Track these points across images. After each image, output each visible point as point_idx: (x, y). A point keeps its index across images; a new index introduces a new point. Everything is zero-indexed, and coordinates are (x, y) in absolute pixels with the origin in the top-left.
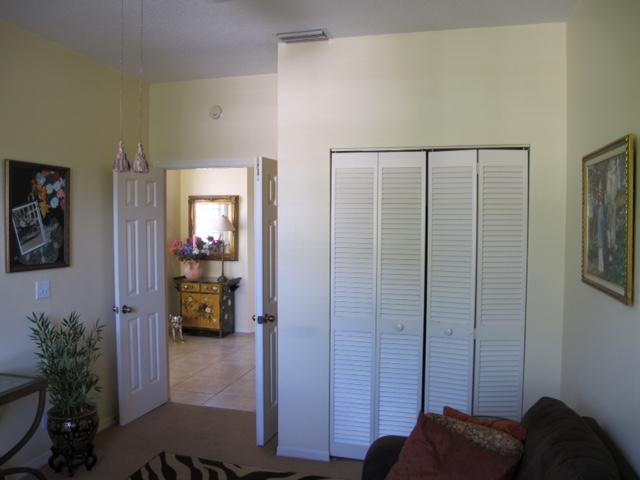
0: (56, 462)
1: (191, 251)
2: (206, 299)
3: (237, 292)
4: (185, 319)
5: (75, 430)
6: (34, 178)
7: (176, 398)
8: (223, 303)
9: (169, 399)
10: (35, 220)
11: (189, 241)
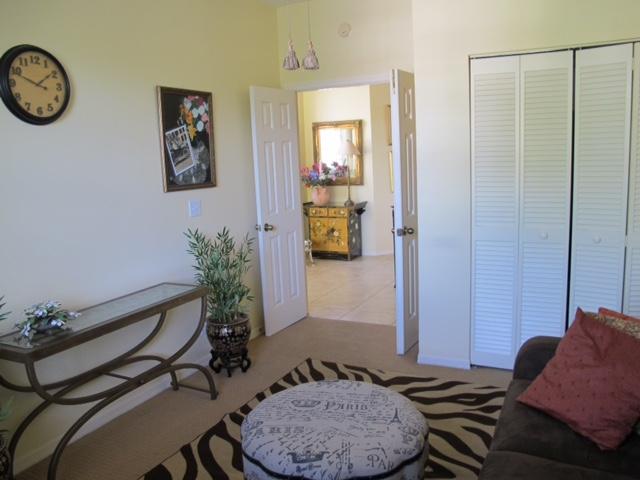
0: (215, 364)
1: (318, 177)
2: (333, 223)
3: (363, 215)
4: (315, 243)
5: (232, 335)
6: (182, 103)
7: (315, 313)
8: (350, 227)
9: (308, 314)
10: (185, 142)
11: (315, 168)
